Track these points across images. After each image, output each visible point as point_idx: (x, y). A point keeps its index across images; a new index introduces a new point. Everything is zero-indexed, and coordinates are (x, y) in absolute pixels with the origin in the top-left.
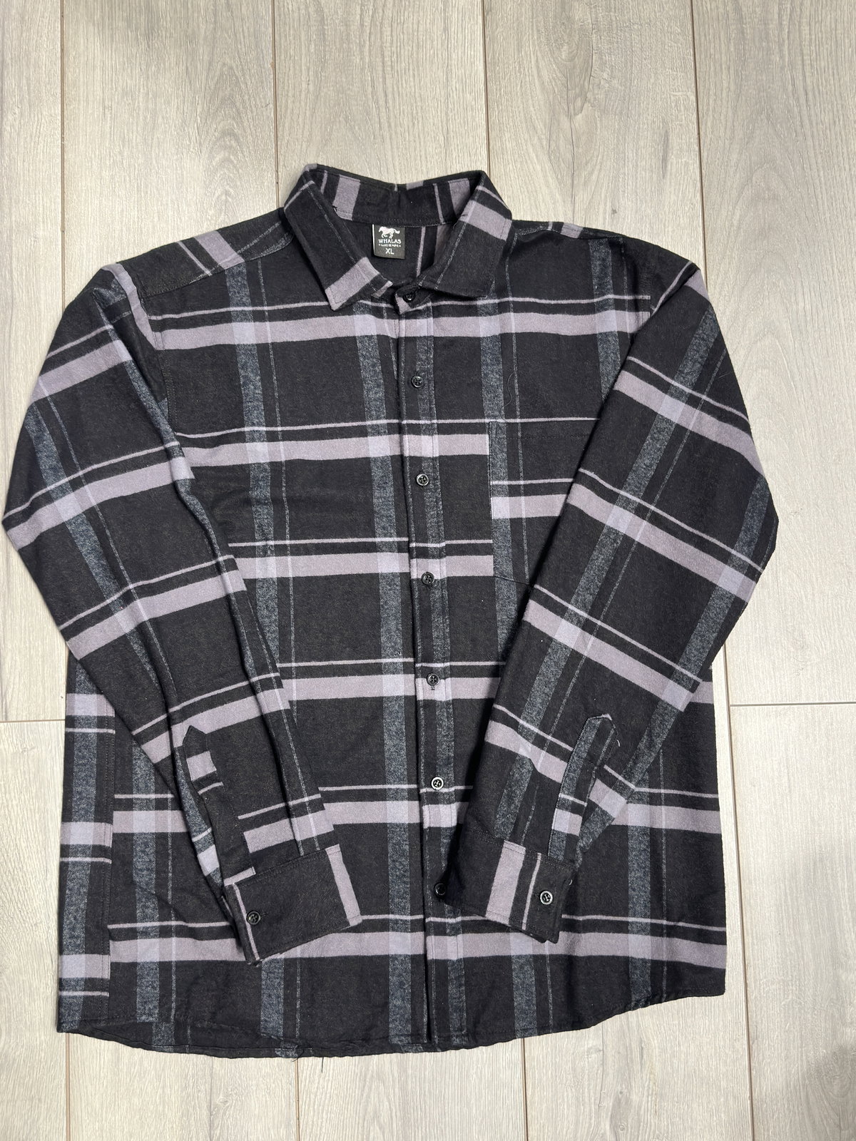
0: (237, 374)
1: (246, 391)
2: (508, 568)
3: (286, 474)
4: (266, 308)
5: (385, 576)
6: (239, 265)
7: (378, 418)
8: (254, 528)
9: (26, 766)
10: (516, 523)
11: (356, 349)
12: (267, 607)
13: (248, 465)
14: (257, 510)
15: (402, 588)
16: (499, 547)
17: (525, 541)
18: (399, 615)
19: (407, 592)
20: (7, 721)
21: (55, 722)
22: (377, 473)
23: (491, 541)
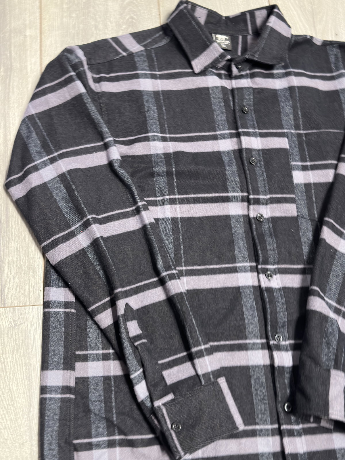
0: (143, 105)
1: (149, 114)
2: (305, 212)
3: (174, 159)
4: (157, 73)
5: (234, 217)
6: (142, 51)
7: (224, 130)
8: (155, 190)
9: (17, 336)
10: (307, 186)
11: (209, 93)
12: (166, 234)
13: (151, 155)
14: (157, 180)
15: (244, 223)
16: (299, 199)
17: (314, 196)
18: (244, 239)
19: (248, 226)
20: (4, 307)
21: (36, 307)
22: (226, 159)
23: (294, 196)
